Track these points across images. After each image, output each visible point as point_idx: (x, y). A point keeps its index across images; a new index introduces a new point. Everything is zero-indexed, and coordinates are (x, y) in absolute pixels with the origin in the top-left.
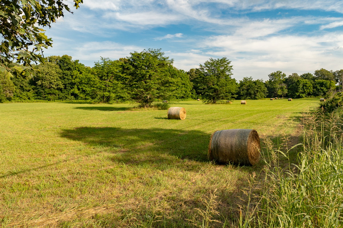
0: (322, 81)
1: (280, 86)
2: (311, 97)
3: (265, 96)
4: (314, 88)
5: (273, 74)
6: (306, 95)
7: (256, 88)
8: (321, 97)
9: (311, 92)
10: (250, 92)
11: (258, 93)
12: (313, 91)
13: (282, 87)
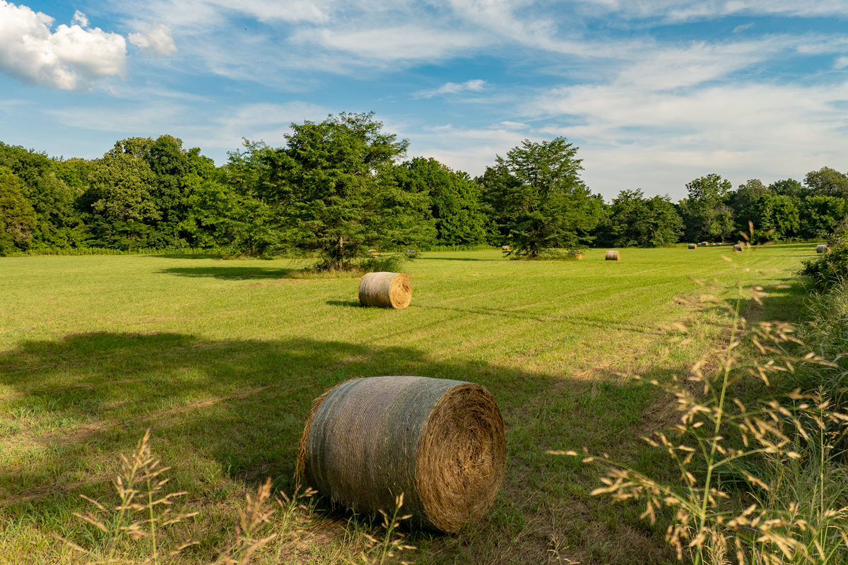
0: (825, 199)
1: (717, 213)
2: (794, 240)
3: (677, 238)
4: (802, 216)
5: (698, 183)
6: (782, 234)
7: (652, 217)
8: (822, 240)
9: (796, 228)
10: (636, 229)
11: (656, 231)
12: (801, 225)
13: (722, 216)
